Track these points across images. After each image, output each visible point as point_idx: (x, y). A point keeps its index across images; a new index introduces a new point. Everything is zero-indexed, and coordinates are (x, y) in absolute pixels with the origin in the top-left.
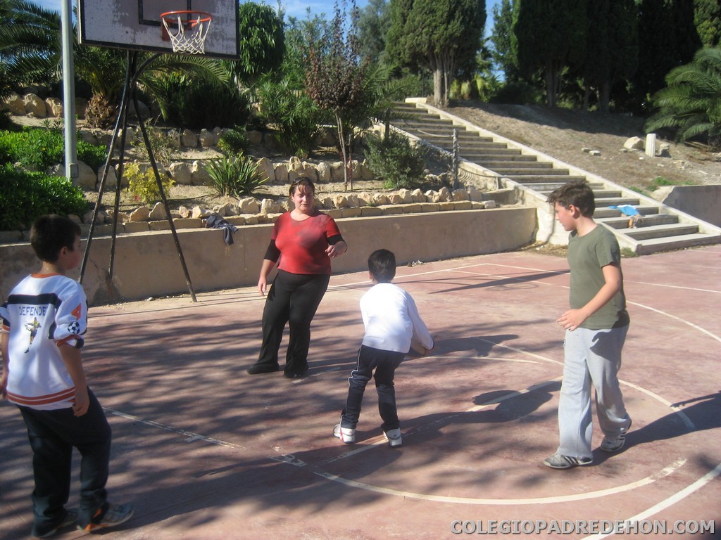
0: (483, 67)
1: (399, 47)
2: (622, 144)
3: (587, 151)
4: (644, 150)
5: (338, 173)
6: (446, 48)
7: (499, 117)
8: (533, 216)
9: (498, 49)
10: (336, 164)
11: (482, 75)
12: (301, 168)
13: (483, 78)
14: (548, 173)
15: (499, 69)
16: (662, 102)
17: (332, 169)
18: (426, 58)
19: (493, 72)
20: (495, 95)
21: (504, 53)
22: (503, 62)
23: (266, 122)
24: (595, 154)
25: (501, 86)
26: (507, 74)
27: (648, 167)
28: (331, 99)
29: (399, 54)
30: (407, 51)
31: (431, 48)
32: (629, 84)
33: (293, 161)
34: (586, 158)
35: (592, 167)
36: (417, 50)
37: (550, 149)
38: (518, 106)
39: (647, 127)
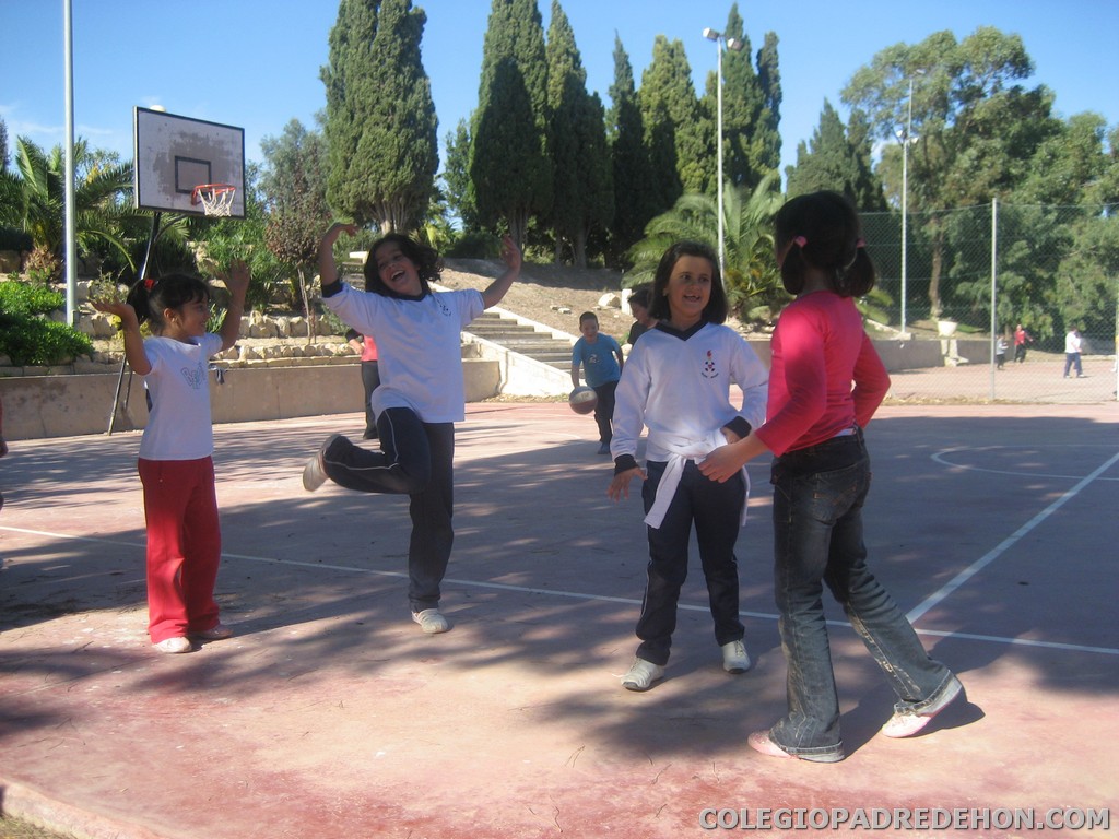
0: (435, 212)
1: (342, 195)
2: (596, 301)
3: (556, 309)
4: (620, 307)
5: (298, 328)
6: (394, 197)
7: (457, 273)
8: (496, 369)
9: (452, 189)
10: (295, 320)
11: (432, 222)
12: (262, 323)
13: (436, 227)
14: (512, 330)
15: (455, 216)
16: (642, 255)
17: (291, 324)
18: (373, 207)
19: (447, 219)
20: (451, 249)
21: (461, 195)
22: (460, 206)
23: (209, 278)
24: (565, 312)
25: (459, 236)
26: (466, 222)
27: (621, 325)
28: (295, 252)
29: (342, 202)
30: (351, 199)
31: (379, 196)
32: (610, 234)
33: (254, 315)
34: (554, 316)
35: (560, 324)
36: (363, 198)
37: (515, 307)
38: (479, 261)
39: (625, 282)
